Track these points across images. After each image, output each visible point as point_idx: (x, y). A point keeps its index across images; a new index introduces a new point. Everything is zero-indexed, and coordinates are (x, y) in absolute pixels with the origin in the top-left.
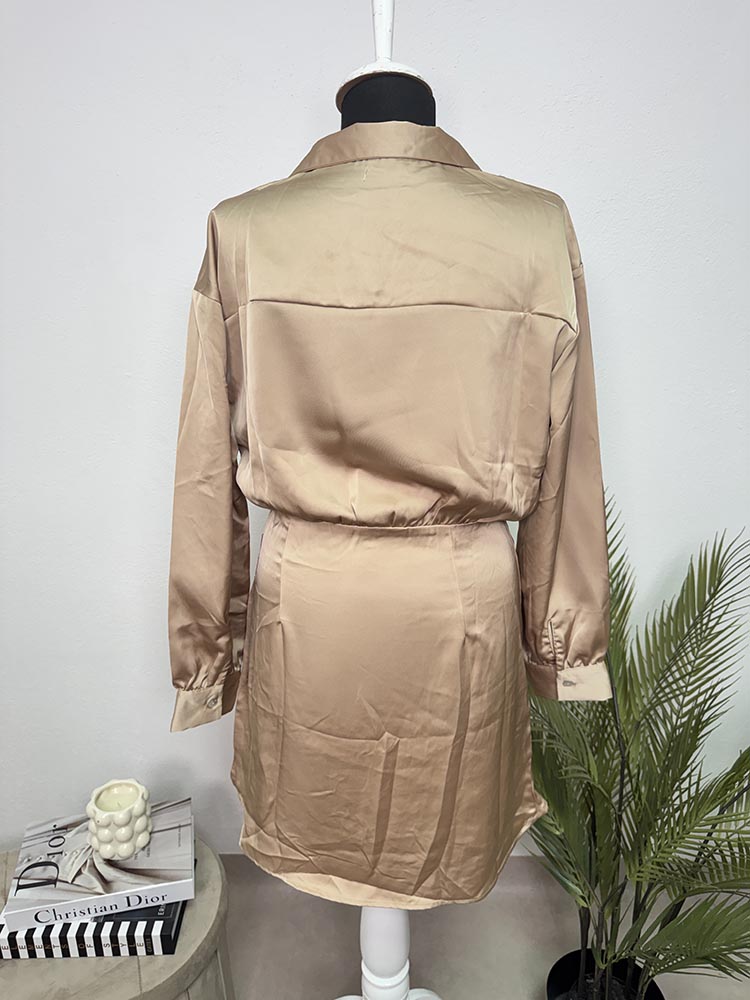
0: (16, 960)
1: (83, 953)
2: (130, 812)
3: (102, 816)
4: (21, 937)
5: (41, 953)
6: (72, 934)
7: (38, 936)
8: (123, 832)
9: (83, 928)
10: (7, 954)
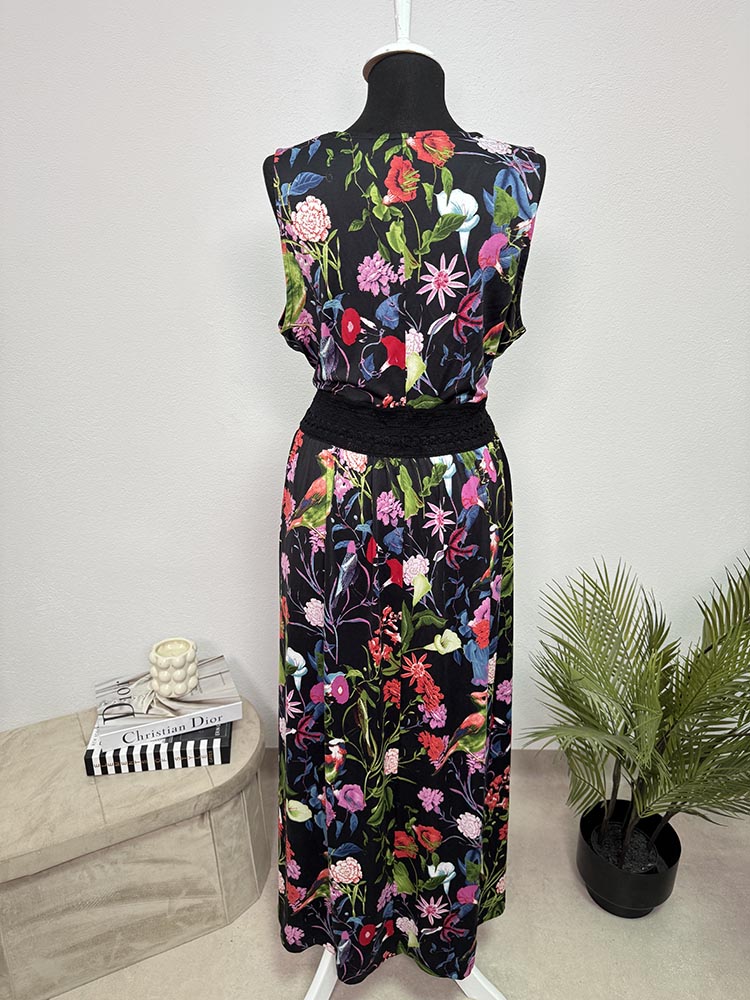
0: (106, 776)
1: (158, 766)
2: (185, 657)
3: (163, 661)
5: (125, 768)
6: (150, 752)
7: (123, 755)
8: (179, 673)
9: (158, 747)
10: (98, 771)
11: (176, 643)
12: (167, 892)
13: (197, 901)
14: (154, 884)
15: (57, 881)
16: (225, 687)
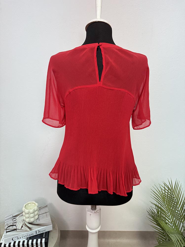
2: (34, 209)
3: (27, 211)
4: (7, 245)
6: (21, 244)
7: (12, 245)
8: (32, 215)
11: (32, 204)
16: (47, 219)
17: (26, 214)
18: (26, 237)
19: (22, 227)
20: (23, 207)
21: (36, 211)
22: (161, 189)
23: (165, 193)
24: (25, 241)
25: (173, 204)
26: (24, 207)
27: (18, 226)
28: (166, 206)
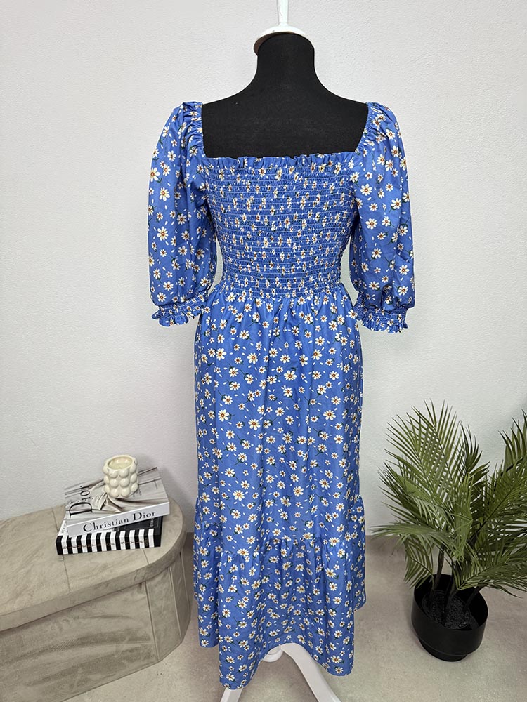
0: (72, 555)
1: (109, 548)
2: (129, 469)
3: (113, 472)
4: (74, 541)
5: (85, 550)
6: (103, 538)
7: (83, 539)
8: (124, 481)
9: (108, 534)
10: (65, 551)
11: (122, 459)
12: (114, 639)
13: (137, 645)
14: (105, 633)
15: (35, 631)
16: (157, 491)
17: (111, 478)
18: (112, 526)
19: (103, 505)
20: (104, 465)
21: (133, 473)
22: (413, 426)
23: (420, 434)
24: (110, 533)
25: (436, 458)
26: (106, 464)
27: (94, 503)
28: (422, 461)
